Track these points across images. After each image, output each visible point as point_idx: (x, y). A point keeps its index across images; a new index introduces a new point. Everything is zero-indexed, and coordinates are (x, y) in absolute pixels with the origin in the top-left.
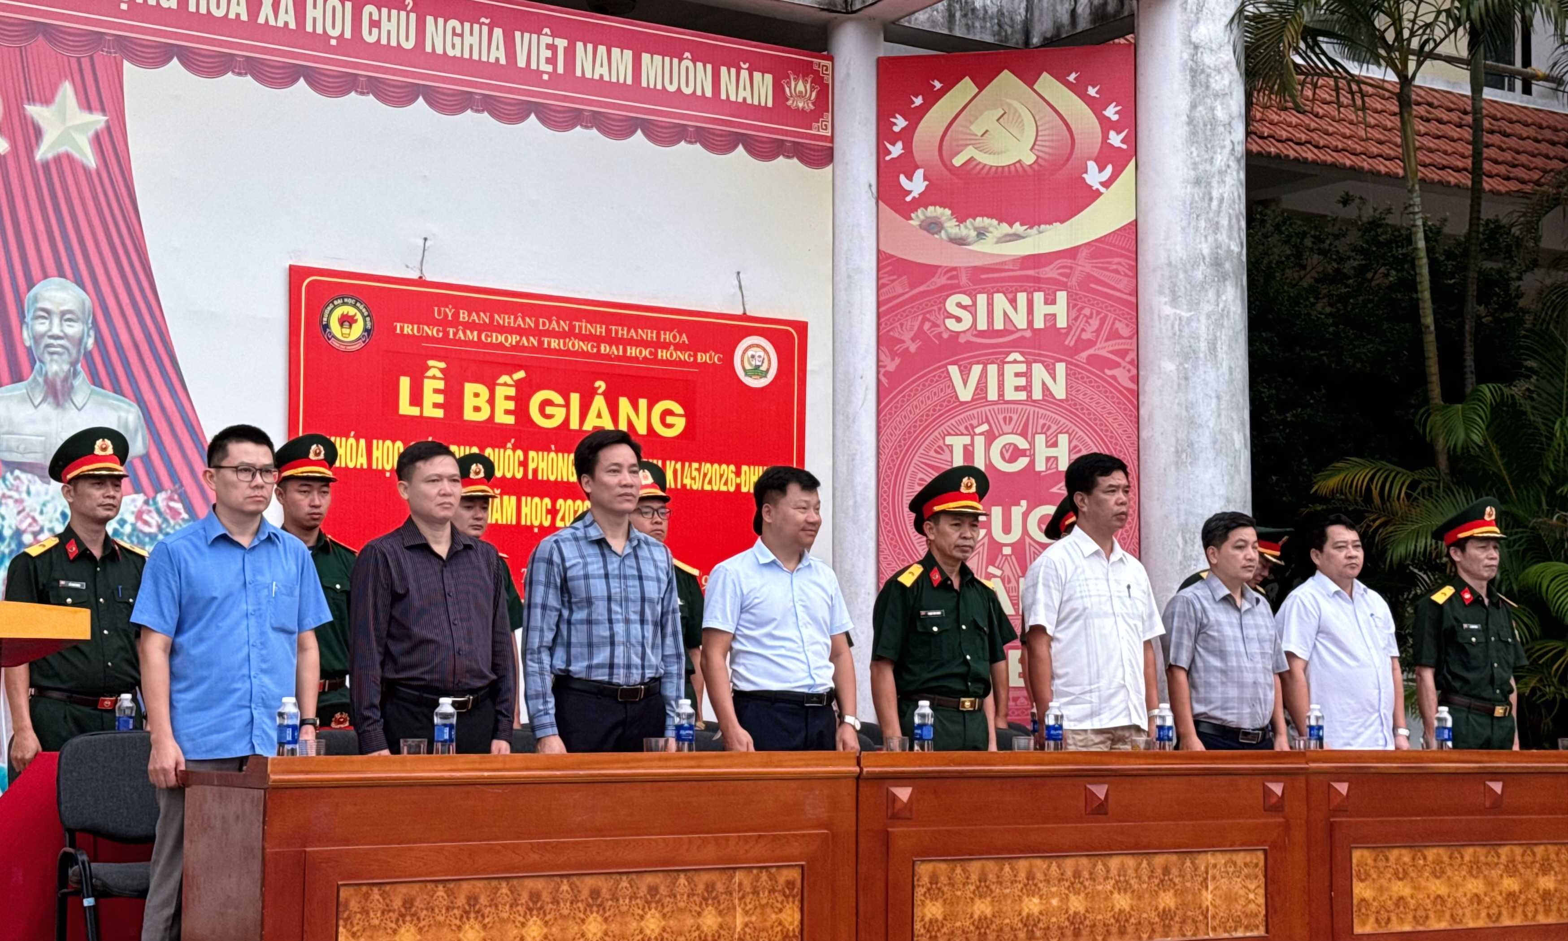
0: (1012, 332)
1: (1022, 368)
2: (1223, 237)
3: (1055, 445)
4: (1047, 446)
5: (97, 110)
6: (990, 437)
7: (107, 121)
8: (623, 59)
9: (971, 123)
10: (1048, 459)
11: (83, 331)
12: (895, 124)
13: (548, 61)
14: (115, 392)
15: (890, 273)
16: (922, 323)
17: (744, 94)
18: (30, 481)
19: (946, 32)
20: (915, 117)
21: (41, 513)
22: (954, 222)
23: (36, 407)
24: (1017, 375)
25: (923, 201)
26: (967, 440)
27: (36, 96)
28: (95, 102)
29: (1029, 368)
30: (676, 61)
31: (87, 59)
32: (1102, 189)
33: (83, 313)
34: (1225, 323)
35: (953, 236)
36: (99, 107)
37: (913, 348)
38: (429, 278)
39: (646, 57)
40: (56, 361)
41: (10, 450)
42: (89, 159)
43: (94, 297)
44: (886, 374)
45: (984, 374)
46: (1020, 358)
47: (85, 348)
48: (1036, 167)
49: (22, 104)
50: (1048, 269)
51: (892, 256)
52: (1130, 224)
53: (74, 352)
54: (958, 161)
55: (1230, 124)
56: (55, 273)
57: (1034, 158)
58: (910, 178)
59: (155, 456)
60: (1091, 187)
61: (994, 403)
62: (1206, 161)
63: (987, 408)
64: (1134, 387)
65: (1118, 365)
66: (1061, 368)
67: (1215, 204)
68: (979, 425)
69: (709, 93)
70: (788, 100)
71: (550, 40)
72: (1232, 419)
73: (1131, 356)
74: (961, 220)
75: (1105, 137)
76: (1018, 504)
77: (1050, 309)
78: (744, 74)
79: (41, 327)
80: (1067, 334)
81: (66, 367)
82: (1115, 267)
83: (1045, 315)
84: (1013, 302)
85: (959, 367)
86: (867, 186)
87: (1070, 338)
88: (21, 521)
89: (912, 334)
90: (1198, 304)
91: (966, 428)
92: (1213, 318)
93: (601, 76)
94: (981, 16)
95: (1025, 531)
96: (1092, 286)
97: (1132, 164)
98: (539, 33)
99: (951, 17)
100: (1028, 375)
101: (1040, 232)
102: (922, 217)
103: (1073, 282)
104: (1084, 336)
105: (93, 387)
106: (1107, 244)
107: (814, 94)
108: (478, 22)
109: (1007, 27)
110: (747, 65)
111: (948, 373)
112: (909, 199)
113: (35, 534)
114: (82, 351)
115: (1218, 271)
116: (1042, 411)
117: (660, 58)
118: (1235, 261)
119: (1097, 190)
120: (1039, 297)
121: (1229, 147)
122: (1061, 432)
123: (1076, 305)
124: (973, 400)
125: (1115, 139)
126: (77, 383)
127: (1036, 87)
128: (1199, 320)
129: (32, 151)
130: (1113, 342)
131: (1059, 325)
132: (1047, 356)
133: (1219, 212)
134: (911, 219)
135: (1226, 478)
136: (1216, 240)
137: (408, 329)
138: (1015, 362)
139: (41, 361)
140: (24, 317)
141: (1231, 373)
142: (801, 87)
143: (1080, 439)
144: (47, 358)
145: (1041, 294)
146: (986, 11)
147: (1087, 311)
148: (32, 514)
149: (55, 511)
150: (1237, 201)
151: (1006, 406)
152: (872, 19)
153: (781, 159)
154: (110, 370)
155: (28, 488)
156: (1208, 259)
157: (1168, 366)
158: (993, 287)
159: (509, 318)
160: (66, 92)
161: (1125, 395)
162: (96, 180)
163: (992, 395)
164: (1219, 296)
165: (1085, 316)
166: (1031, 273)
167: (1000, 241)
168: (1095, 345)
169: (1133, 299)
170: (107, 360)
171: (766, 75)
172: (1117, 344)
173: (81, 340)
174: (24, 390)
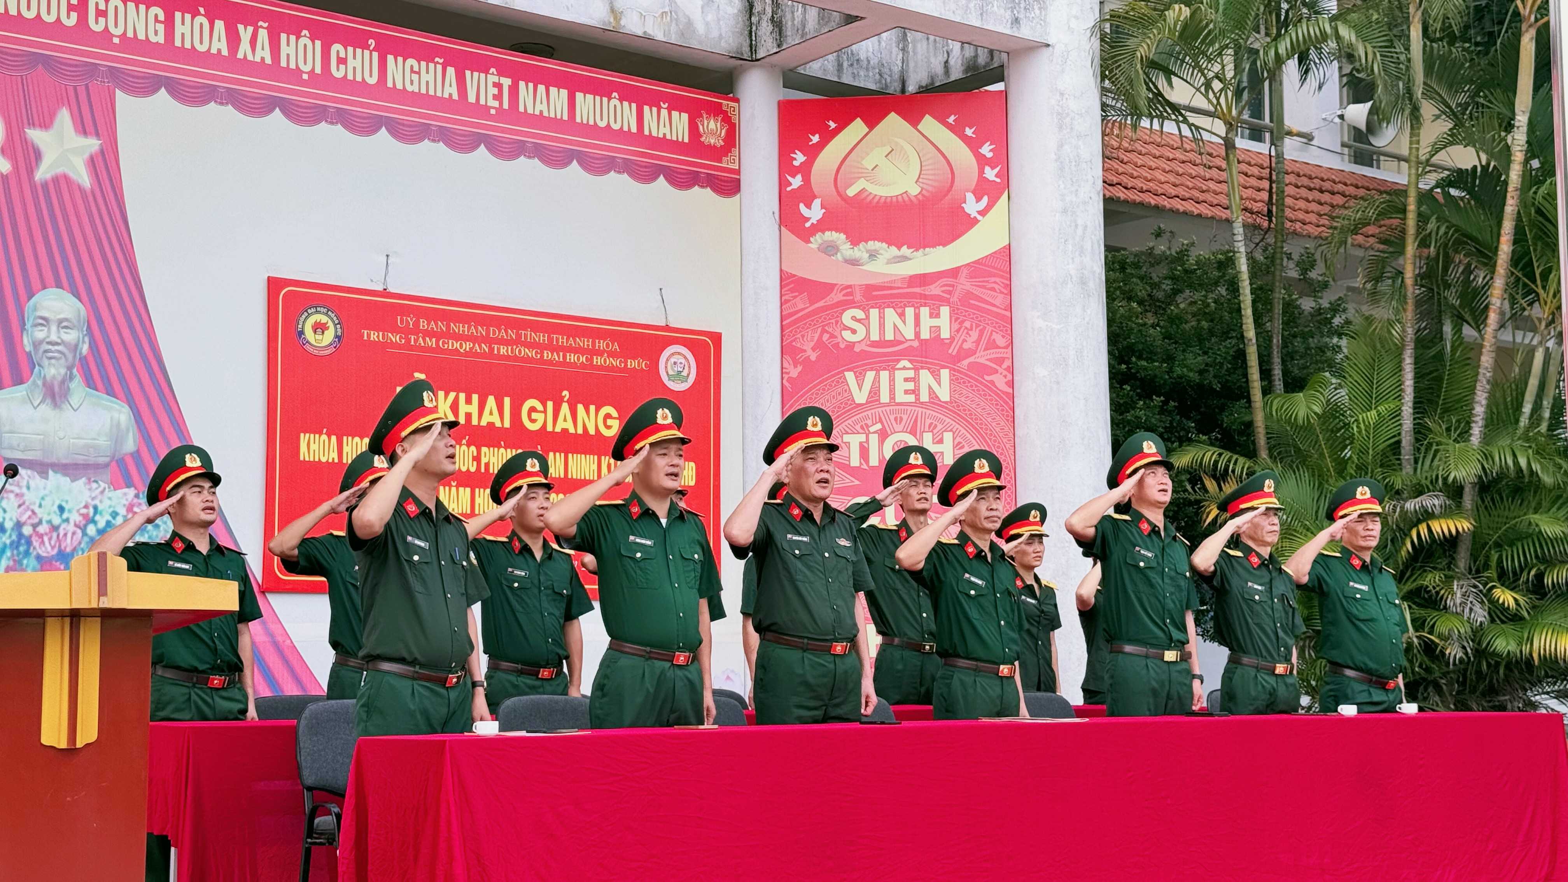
0: (901, 343)
1: (911, 374)
2: (1086, 260)
3: (940, 442)
5: (91, 134)
6: (883, 435)
7: (101, 145)
8: (558, 97)
9: (863, 159)
11: (79, 337)
12: (795, 159)
13: (495, 97)
14: (108, 394)
15: (792, 291)
16: (822, 335)
17: (664, 131)
18: (29, 477)
19: (836, 79)
20: (813, 152)
21: (40, 506)
22: (848, 245)
23: (35, 408)
24: (906, 380)
25: (821, 226)
26: (862, 438)
27: (37, 122)
28: (89, 127)
29: (917, 374)
30: (605, 100)
31: (83, 87)
32: (979, 217)
33: (79, 321)
34: (1090, 335)
35: (848, 258)
36: (93, 131)
37: (813, 357)
38: (392, 289)
39: (579, 96)
40: (54, 365)
41: (11, 448)
42: (83, 178)
44: (790, 380)
45: (877, 380)
46: (908, 365)
47: (81, 354)
48: (920, 197)
49: (23, 128)
50: (932, 287)
51: (795, 276)
52: (1005, 247)
53: (70, 356)
54: (851, 192)
56: (53, 283)
57: (919, 190)
58: (808, 206)
59: (145, 452)
60: (969, 215)
61: (887, 405)
62: (1072, 193)
63: (880, 410)
64: (1010, 390)
65: (996, 372)
66: (945, 374)
67: (1080, 230)
68: (873, 425)
69: (634, 129)
70: (701, 136)
71: (495, 79)
73: (1007, 363)
74: (855, 243)
75: (981, 171)
77: (935, 322)
78: (664, 113)
79: (40, 334)
80: (951, 343)
81: (63, 371)
82: (991, 285)
83: (931, 328)
84: (902, 315)
85: (855, 373)
86: (771, 213)
87: (952, 347)
88: (22, 514)
89: (812, 344)
90: (1067, 318)
91: (862, 427)
92: (1080, 329)
93: (541, 112)
94: (865, 66)
96: (972, 302)
97: (1006, 194)
98: (487, 72)
99: (840, 66)
100: (915, 380)
101: (925, 255)
102: (820, 241)
103: (954, 299)
104: (966, 346)
105: (88, 389)
106: (985, 265)
107: (724, 132)
108: (433, 61)
109: (886, 76)
110: (667, 105)
111: (845, 378)
112: (808, 225)
113: (35, 526)
114: (78, 357)
115: (1082, 288)
116: (928, 412)
117: (592, 96)
118: (1097, 280)
119: (975, 218)
120: (925, 311)
121: (1090, 181)
122: (946, 431)
123: (958, 318)
124: (867, 403)
125: (990, 174)
126: (73, 385)
127: (919, 127)
128: (1068, 332)
129: (32, 172)
130: (992, 351)
131: (943, 336)
132: (932, 364)
133: (1083, 238)
134: (810, 242)
136: (1081, 262)
137: (374, 336)
138: (904, 368)
139: (39, 365)
140: (24, 324)
142: (712, 125)
143: (964, 438)
144: (46, 362)
145: (927, 309)
146: (869, 61)
147: (967, 324)
148: (32, 507)
149: (53, 505)
151: (897, 407)
152: (773, 66)
153: (696, 188)
154: (103, 373)
155: (28, 482)
156: (1074, 279)
157: (1041, 372)
158: (884, 303)
159: (463, 327)
160: (64, 117)
161: (1001, 398)
162: (91, 199)
163: (885, 398)
164: (1084, 311)
165: (966, 328)
166: (917, 290)
167: (889, 262)
168: (975, 353)
169: (1008, 314)
170: (101, 365)
171: (682, 114)
172: (993, 353)
173: (76, 346)
174: (25, 393)
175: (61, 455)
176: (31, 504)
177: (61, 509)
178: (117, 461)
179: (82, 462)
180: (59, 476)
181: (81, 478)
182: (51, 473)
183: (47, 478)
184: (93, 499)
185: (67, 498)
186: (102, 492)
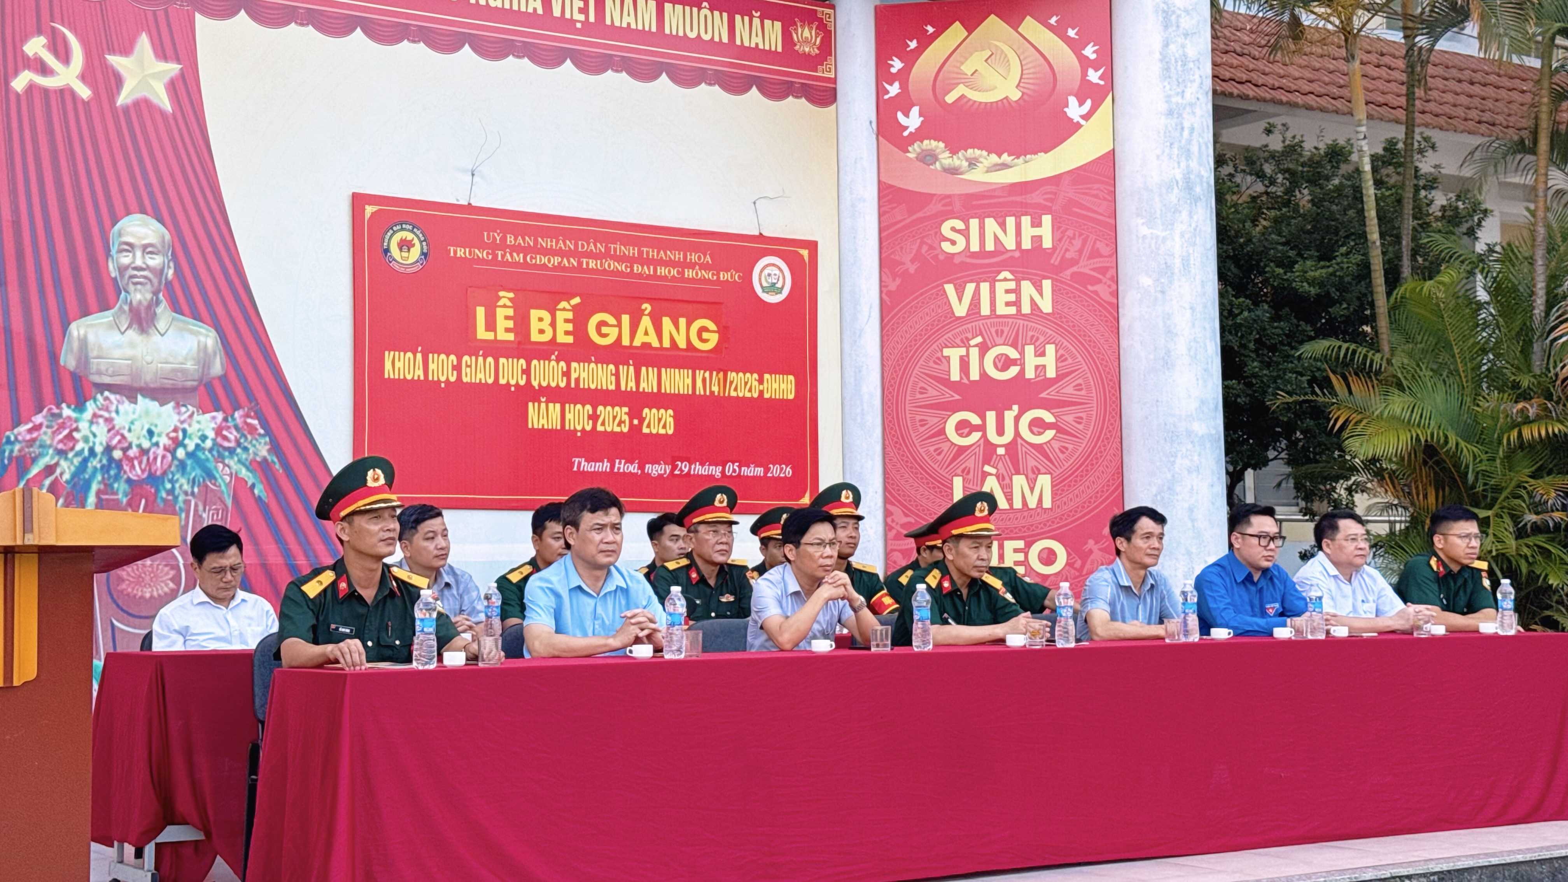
0: (1002, 253)
1: (1012, 285)
2: (1194, 164)
3: (1043, 354)
4: (1036, 356)
5: (171, 58)
6: (984, 349)
7: (181, 69)
8: (647, 9)
9: (962, 63)
10: (1037, 367)
11: (164, 263)
12: (892, 66)
13: (581, 11)
14: (195, 319)
15: (890, 202)
16: (920, 247)
17: (756, 40)
18: (118, 401)
20: (910, 59)
21: (130, 430)
22: (947, 154)
23: (123, 333)
24: (1008, 291)
25: (919, 135)
26: (962, 351)
27: (116, 47)
28: (170, 52)
29: (1018, 286)
30: (695, 10)
31: (162, 13)
32: (1082, 122)
33: (163, 247)
34: (1197, 242)
35: (947, 167)
36: (173, 56)
37: (912, 269)
38: (477, 204)
39: (668, 7)
40: (140, 291)
41: (100, 373)
42: (165, 102)
43: (174, 232)
44: (889, 293)
45: (977, 291)
46: (1010, 276)
47: (166, 278)
48: (1021, 102)
49: (103, 54)
50: (1034, 195)
51: (892, 186)
52: (1109, 153)
53: (155, 281)
54: (950, 98)
55: (1198, 60)
57: (1019, 94)
58: (907, 115)
59: (232, 376)
60: (1072, 120)
61: (987, 317)
62: (1178, 94)
63: (981, 322)
64: (1114, 301)
65: (1099, 281)
66: (1047, 284)
67: (1186, 133)
68: (973, 338)
69: (725, 39)
70: (795, 45)
72: (1204, 328)
73: (1112, 272)
74: (954, 152)
75: (1084, 74)
76: (1010, 409)
77: (1037, 231)
78: (756, 22)
79: (125, 259)
80: (1053, 254)
81: (149, 296)
82: (1095, 192)
83: (1033, 237)
84: (1003, 225)
85: (955, 286)
86: (868, 123)
87: (1055, 257)
88: (111, 439)
89: (911, 256)
90: (1173, 224)
91: (962, 341)
92: (1187, 236)
93: (629, 24)
95: (1017, 433)
96: (1075, 210)
97: (1110, 97)
100: (1017, 291)
101: (1026, 162)
102: (918, 150)
103: (1057, 206)
104: (1068, 255)
105: (174, 314)
106: (1087, 172)
107: (818, 40)
110: (758, 14)
111: (945, 291)
112: (906, 134)
113: (125, 450)
114: (164, 281)
115: (1190, 194)
116: (1030, 324)
117: (681, 7)
118: (1205, 184)
119: (1078, 123)
120: (1026, 221)
121: (1198, 80)
122: (1048, 343)
123: (1059, 228)
124: (968, 315)
125: (1094, 76)
126: (159, 310)
127: (1020, 30)
128: (1173, 239)
129: (113, 98)
130: (1095, 260)
131: (1045, 246)
132: (1033, 274)
133: (1189, 141)
134: (908, 152)
135: (1200, 382)
136: (1188, 166)
137: (460, 253)
138: (1005, 280)
139: (127, 292)
140: (109, 250)
141: (1203, 287)
142: (806, 33)
143: (1066, 349)
144: (131, 288)
145: (1029, 218)
147: (1070, 233)
148: (122, 431)
149: (142, 429)
150: (1206, 130)
151: (998, 320)
153: (791, 99)
154: (189, 297)
155: (117, 407)
156: (1180, 184)
157: (1146, 281)
158: (984, 213)
159: (551, 241)
160: (144, 42)
161: (1106, 309)
162: (172, 122)
163: (985, 310)
164: (1191, 217)
165: (1069, 237)
166: (1018, 199)
167: (989, 170)
168: (1078, 263)
169: (1112, 221)
170: (185, 288)
171: (775, 22)
172: (1098, 263)
173: (162, 271)
174: (111, 318)
175: (148, 378)
176: (120, 429)
177: (151, 433)
178: (205, 385)
179: (169, 386)
180: (147, 401)
181: (169, 402)
182: (139, 397)
183: (135, 403)
184: (182, 422)
185: (156, 421)
186: (191, 416)
